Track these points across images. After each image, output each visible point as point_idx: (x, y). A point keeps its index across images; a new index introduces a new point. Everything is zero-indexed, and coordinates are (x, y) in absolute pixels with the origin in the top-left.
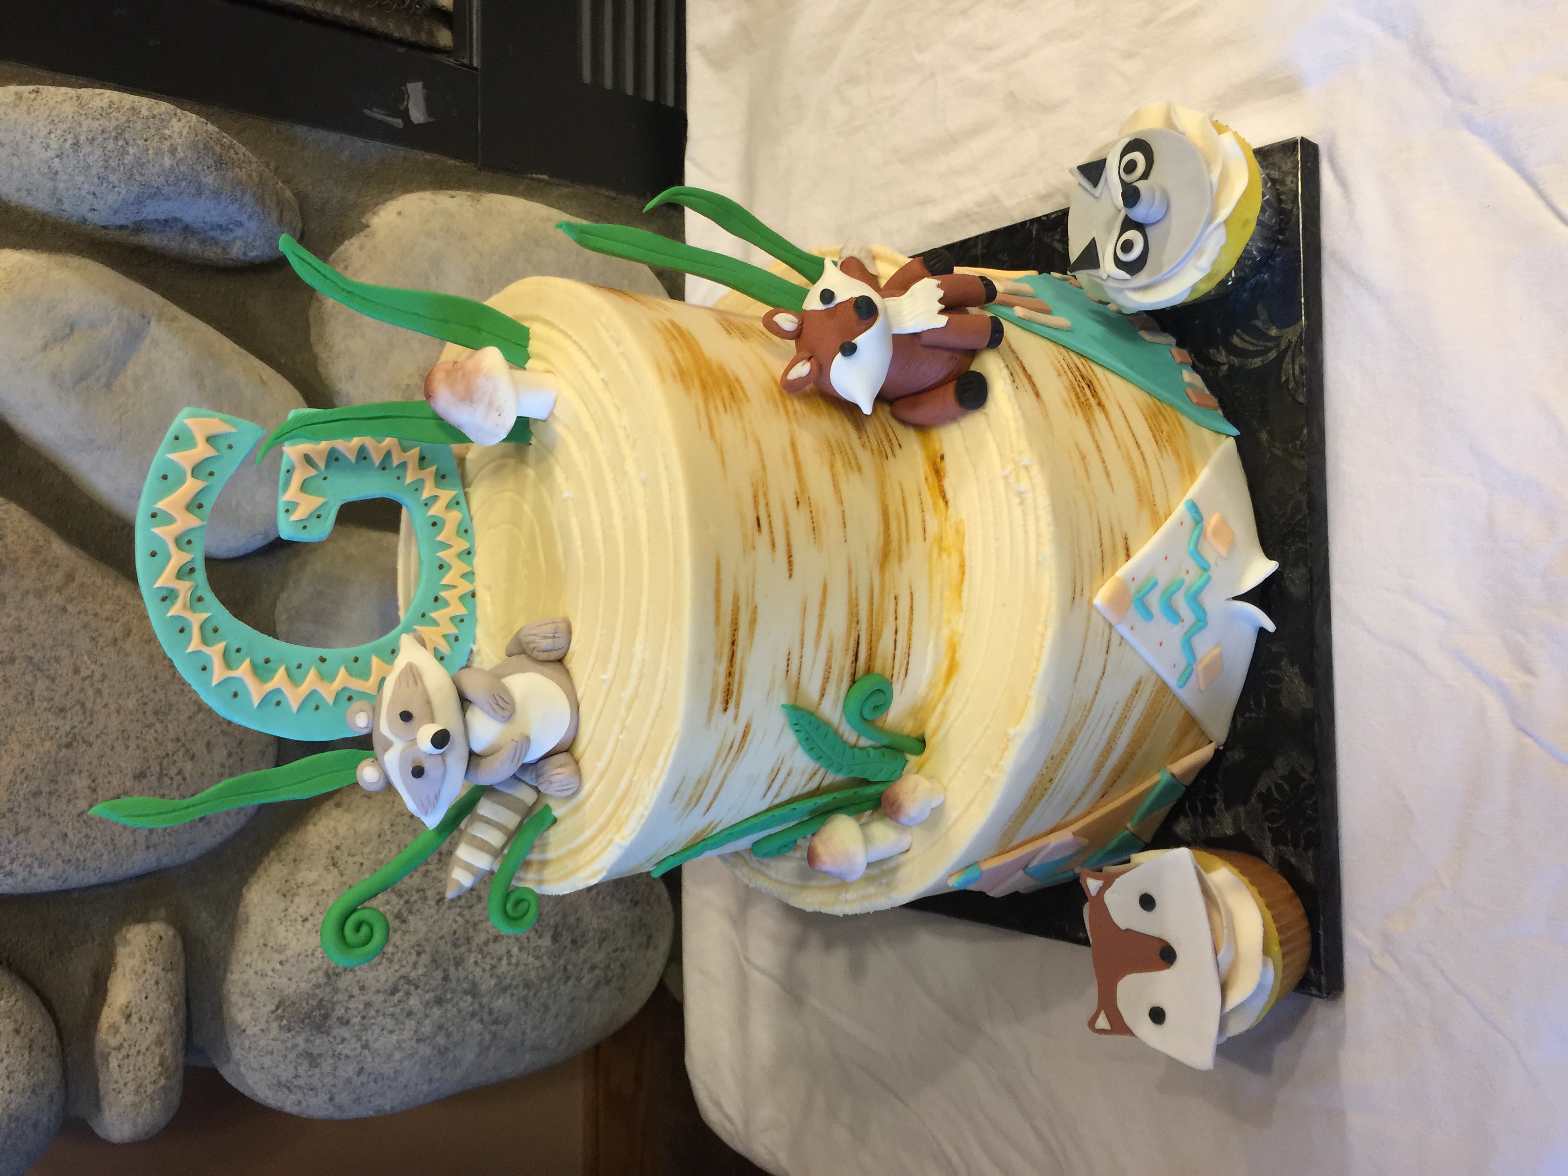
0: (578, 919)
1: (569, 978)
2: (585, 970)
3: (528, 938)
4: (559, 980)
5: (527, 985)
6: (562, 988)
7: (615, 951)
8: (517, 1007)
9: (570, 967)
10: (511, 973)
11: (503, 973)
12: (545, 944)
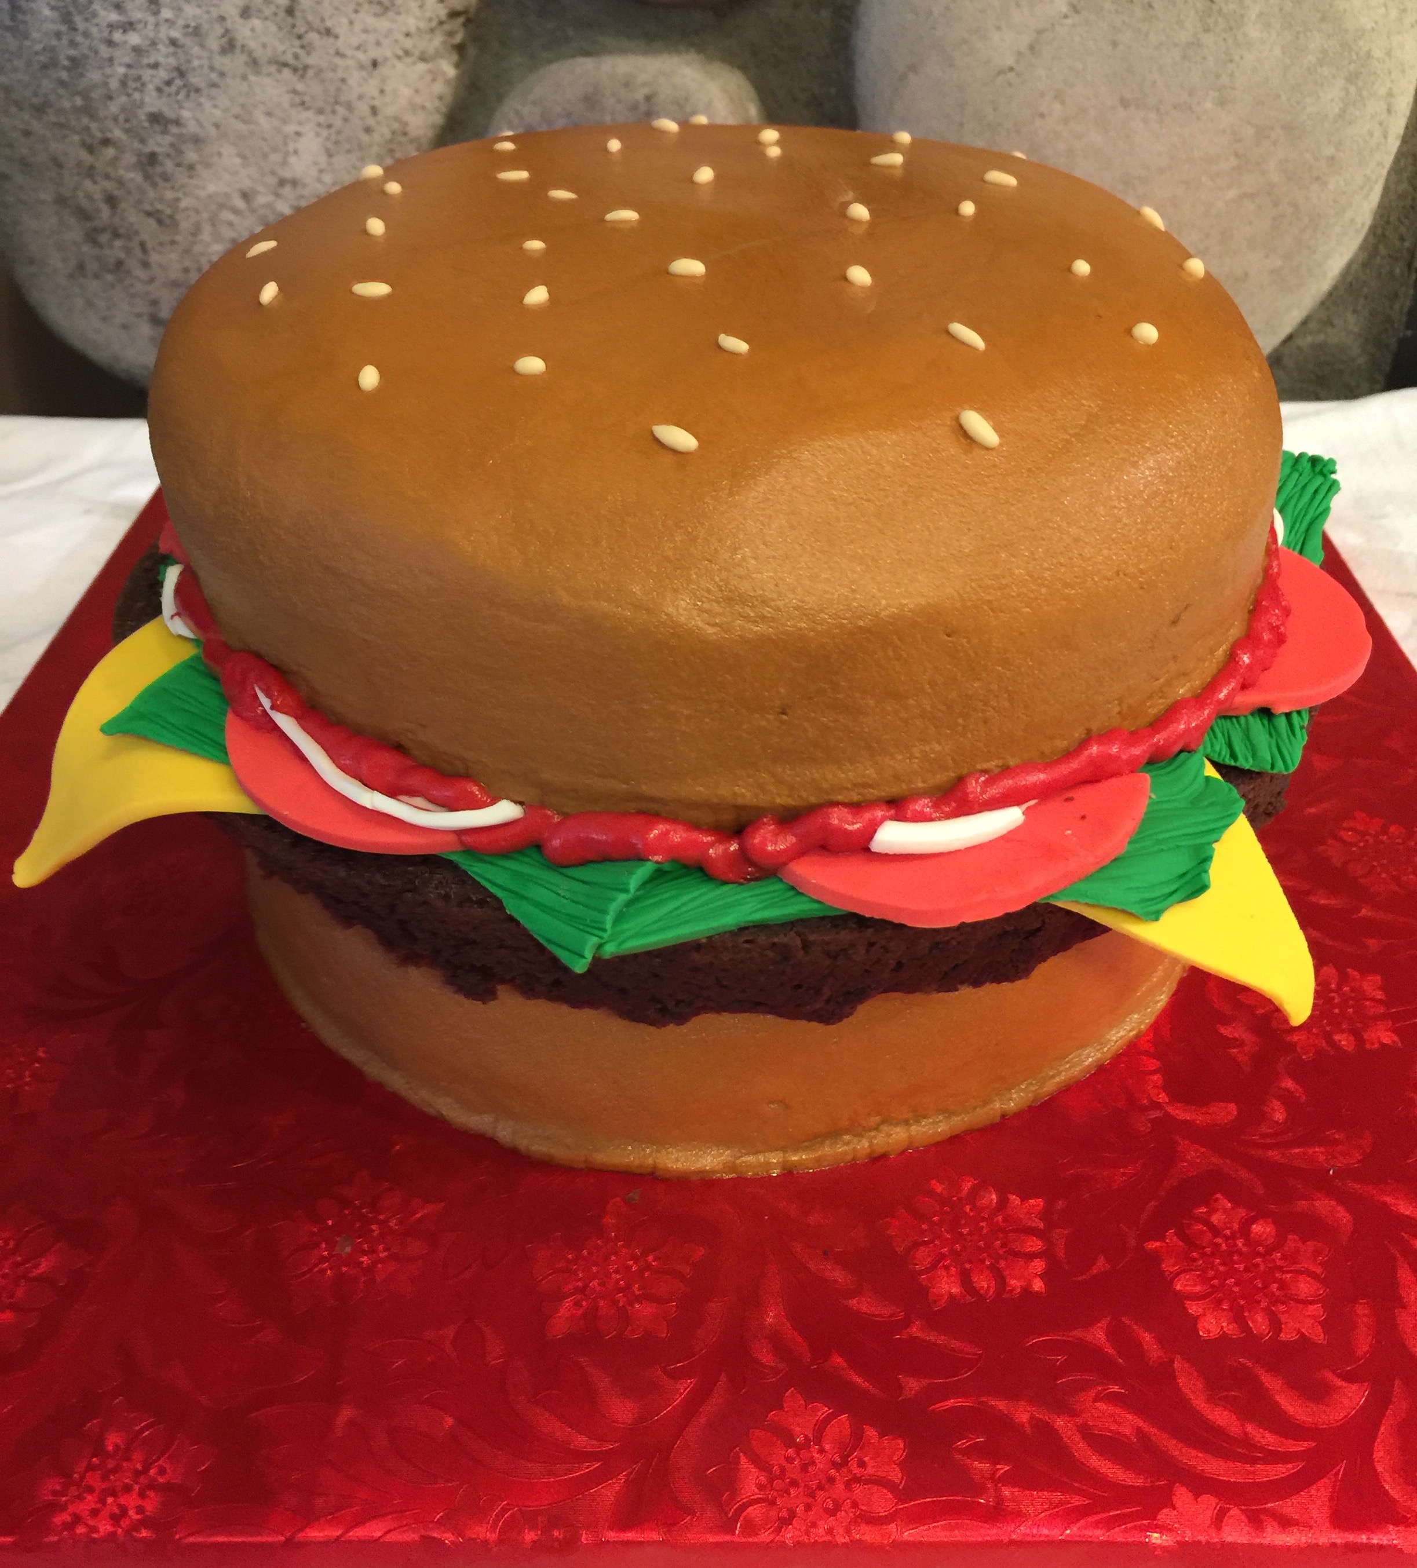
0: (191, 167)
1: (91, 149)
2: (107, 185)
3: (155, 66)
4: (87, 129)
5: (75, 63)
6: (76, 138)
7: (143, 246)
8: (38, 47)
9: (110, 152)
10: (94, 30)
11: (95, 15)
12: (147, 99)
